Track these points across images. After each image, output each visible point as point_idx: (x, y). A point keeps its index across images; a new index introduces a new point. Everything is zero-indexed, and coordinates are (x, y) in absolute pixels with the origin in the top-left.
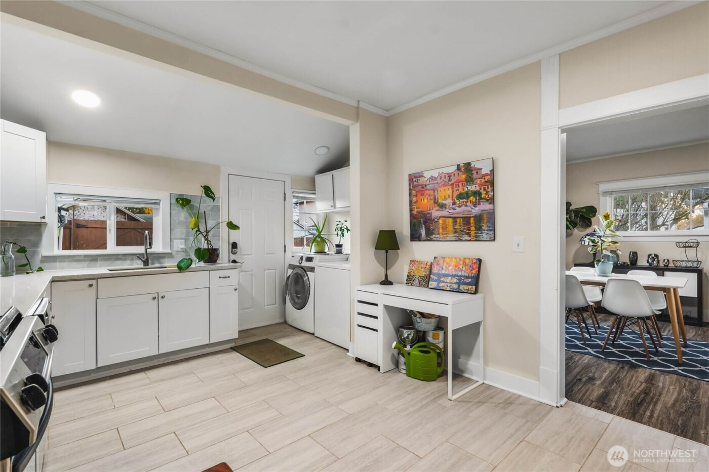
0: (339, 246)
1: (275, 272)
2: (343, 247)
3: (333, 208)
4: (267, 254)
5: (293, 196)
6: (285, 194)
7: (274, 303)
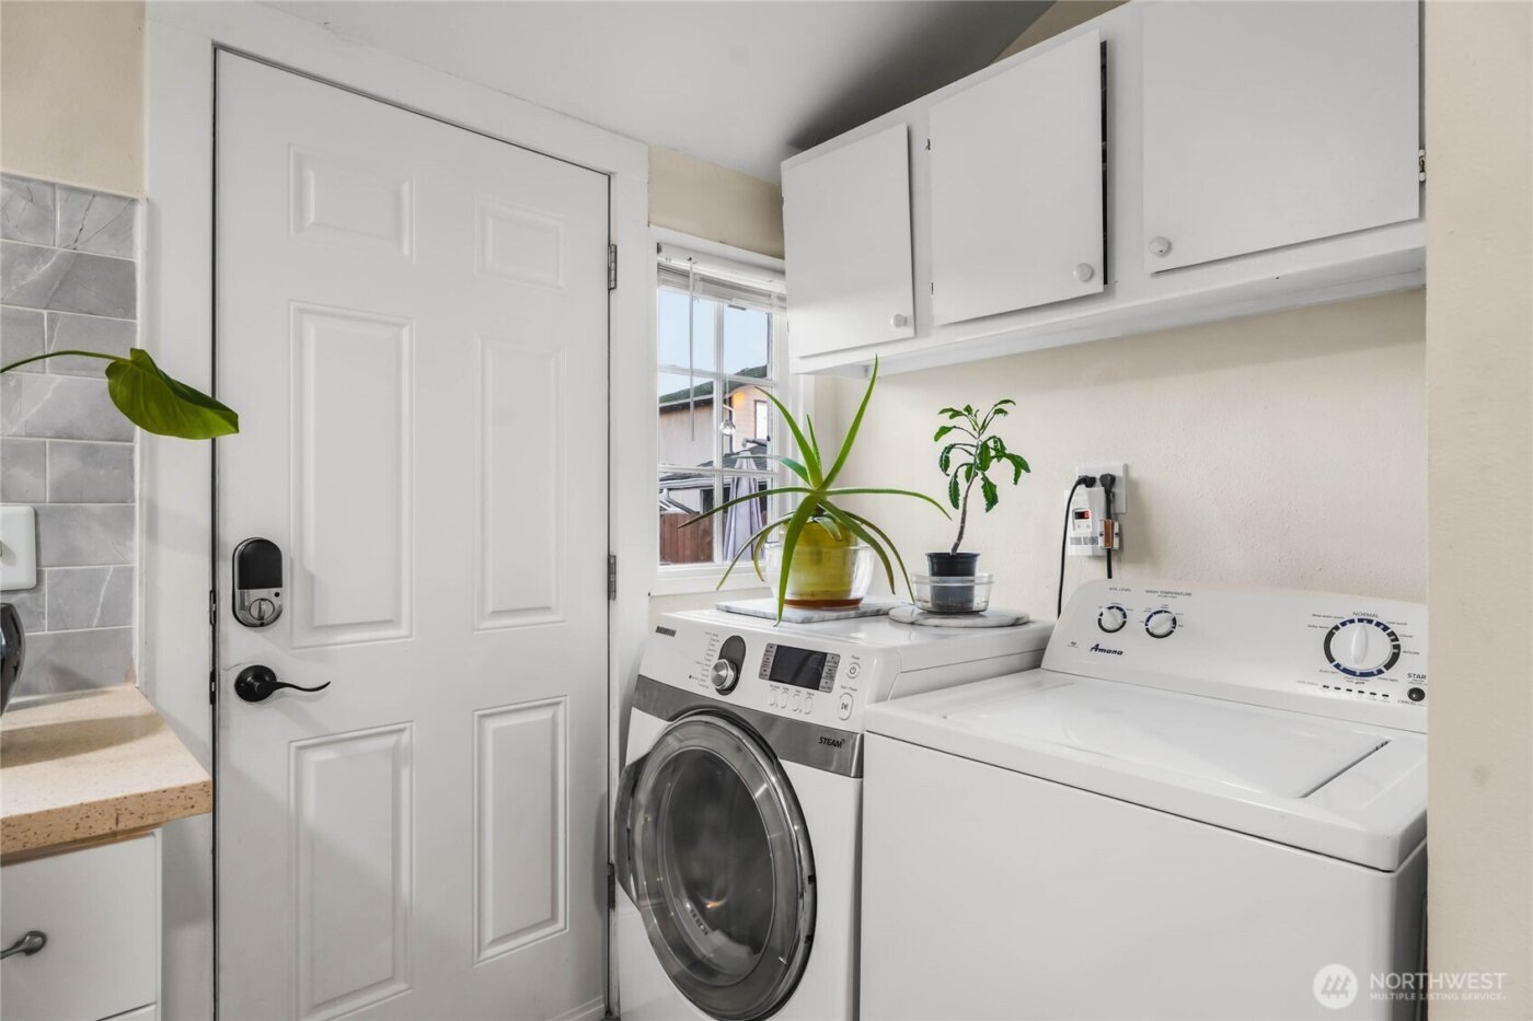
0: (953, 564)
1: (554, 720)
2: (981, 570)
3: (908, 331)
4: (497, 613)
5: (661, 268)
6: (612, 249)
7: (548, 916)
